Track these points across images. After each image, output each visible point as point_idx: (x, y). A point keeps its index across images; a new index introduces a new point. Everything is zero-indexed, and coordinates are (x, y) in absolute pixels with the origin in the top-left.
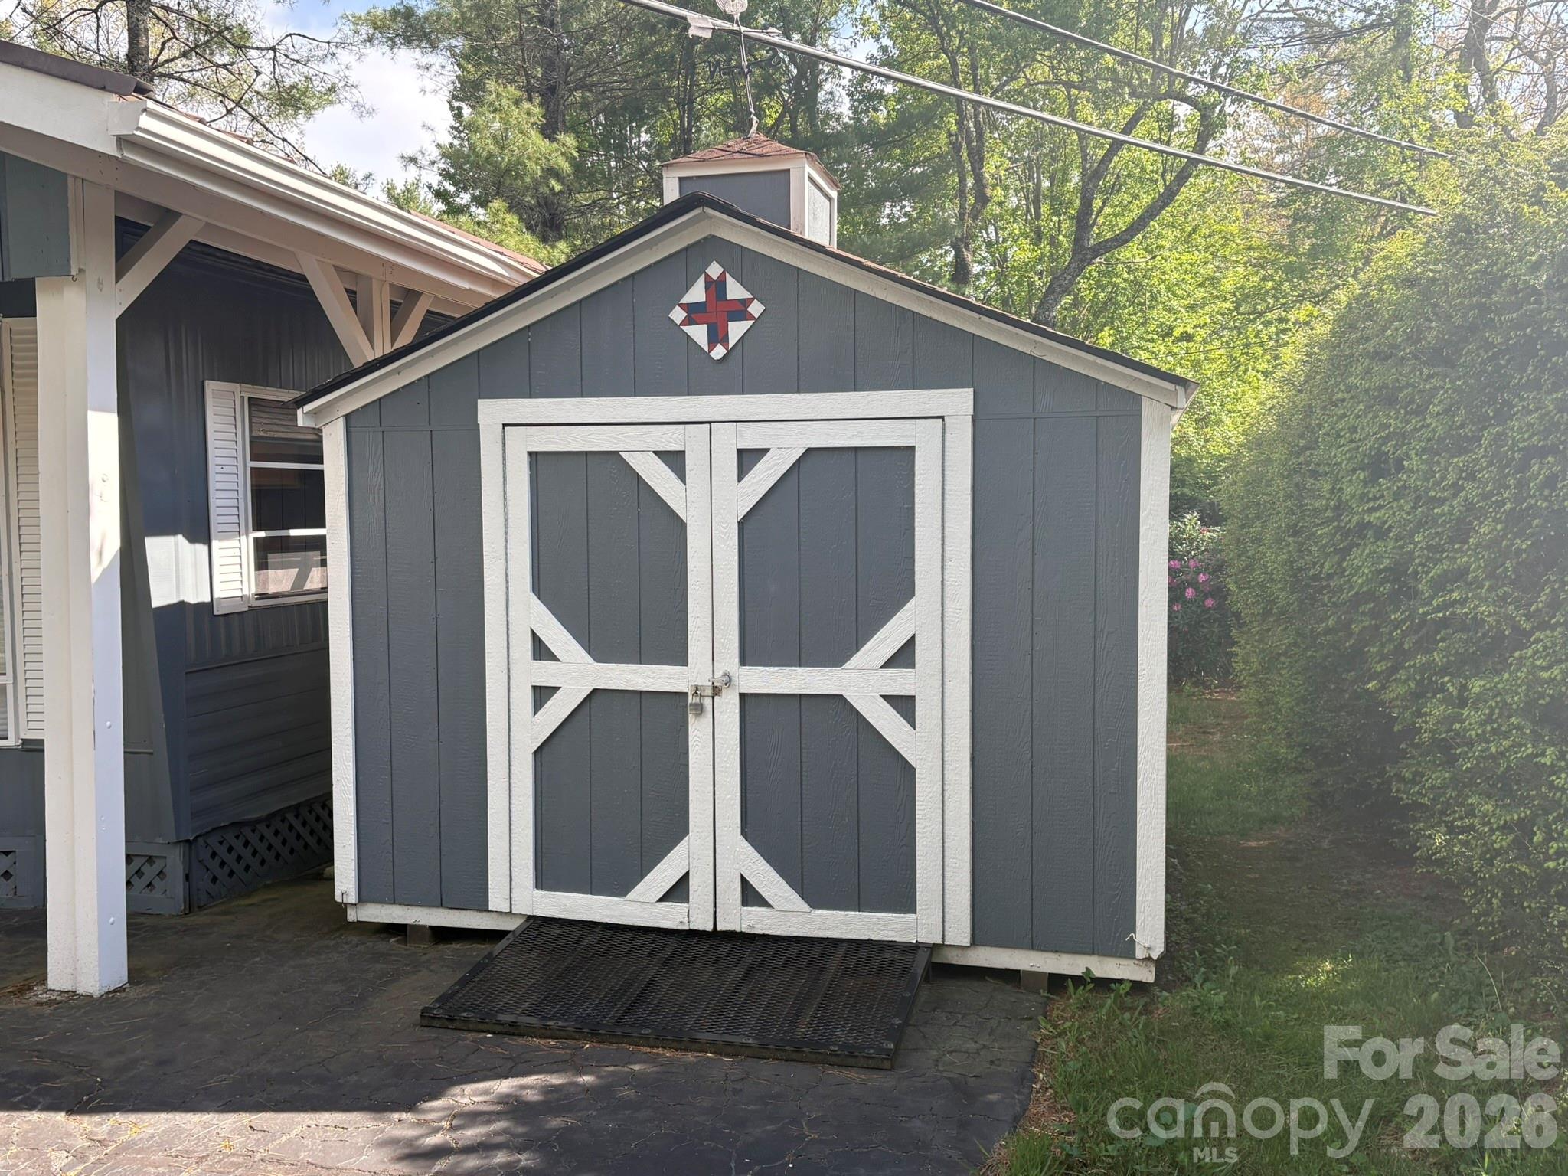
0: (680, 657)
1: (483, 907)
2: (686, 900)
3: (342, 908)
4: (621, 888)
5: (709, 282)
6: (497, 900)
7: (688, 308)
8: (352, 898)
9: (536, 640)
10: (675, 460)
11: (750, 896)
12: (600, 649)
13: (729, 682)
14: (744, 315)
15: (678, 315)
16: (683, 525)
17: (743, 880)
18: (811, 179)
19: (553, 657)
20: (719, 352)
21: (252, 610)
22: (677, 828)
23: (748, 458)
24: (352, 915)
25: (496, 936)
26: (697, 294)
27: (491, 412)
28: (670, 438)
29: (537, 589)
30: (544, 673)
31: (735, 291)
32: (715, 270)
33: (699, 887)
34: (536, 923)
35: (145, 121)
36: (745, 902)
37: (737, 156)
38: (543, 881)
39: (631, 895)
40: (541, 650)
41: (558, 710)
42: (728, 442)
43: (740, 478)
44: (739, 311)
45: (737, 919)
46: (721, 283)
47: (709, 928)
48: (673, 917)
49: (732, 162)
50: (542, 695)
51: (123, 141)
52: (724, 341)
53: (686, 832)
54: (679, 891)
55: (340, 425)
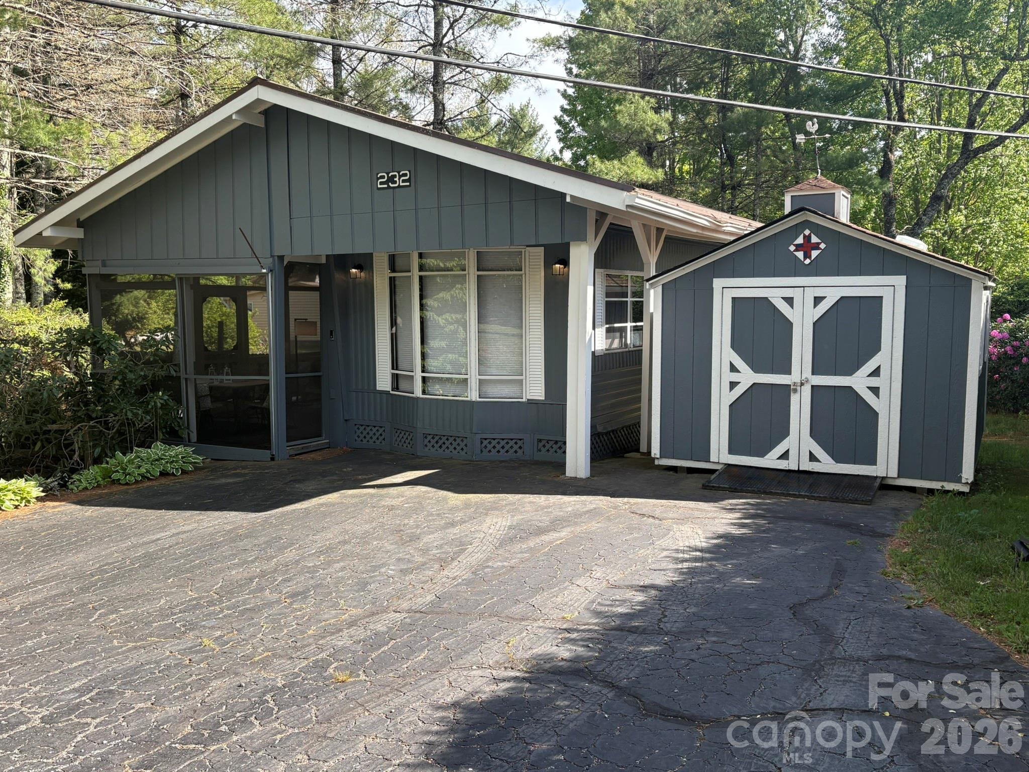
0: (789, 372)
1: (708, 460)
2: (788, 459)
3: (654, 459)
4: (762, 454)
5: (805, 236)
6: (713, 457)
7: (796, 246)
8: (658, 456)
9: (731, 364)
10: (789, 301)
11: (813, 458)
12: (756, 369)
13: (807, 381)
14: (818, 248)
15: (792, 248)
16: (791, 324)
17: (810, 452)
18: (843, 195)
19: (738, 371)
20: (807, 261)
21: (605, 355)
22: (785, 433)
23: (818, 300)
24: (657, 462)
25: (712, 471)
26: (800, 240)
27: (718, 283)
28: (788, 293)
29: (733, 347)
30: (734, 377)
31: (814, 239)
32: (807, 232)
33: (793, 454)
34: (729, 466)
35: (637, 200)
36: (810, 460)
37: (814, 187)
38: (732, 451)
39: (766, 457)
40: (733, 369)
41: (739, 391)
42: (811, 294)
43: (815, 307)
44: (816, 247)
45: (807, 466)
46: (810, 236)
47: (797, 469)
48: (783, 465)
49: (812, 190)
50: (733, 385)
51: (628, 206)
52: (810, 257)
53: (788, 434)
54: (785, 456)
55: (660, 289)
